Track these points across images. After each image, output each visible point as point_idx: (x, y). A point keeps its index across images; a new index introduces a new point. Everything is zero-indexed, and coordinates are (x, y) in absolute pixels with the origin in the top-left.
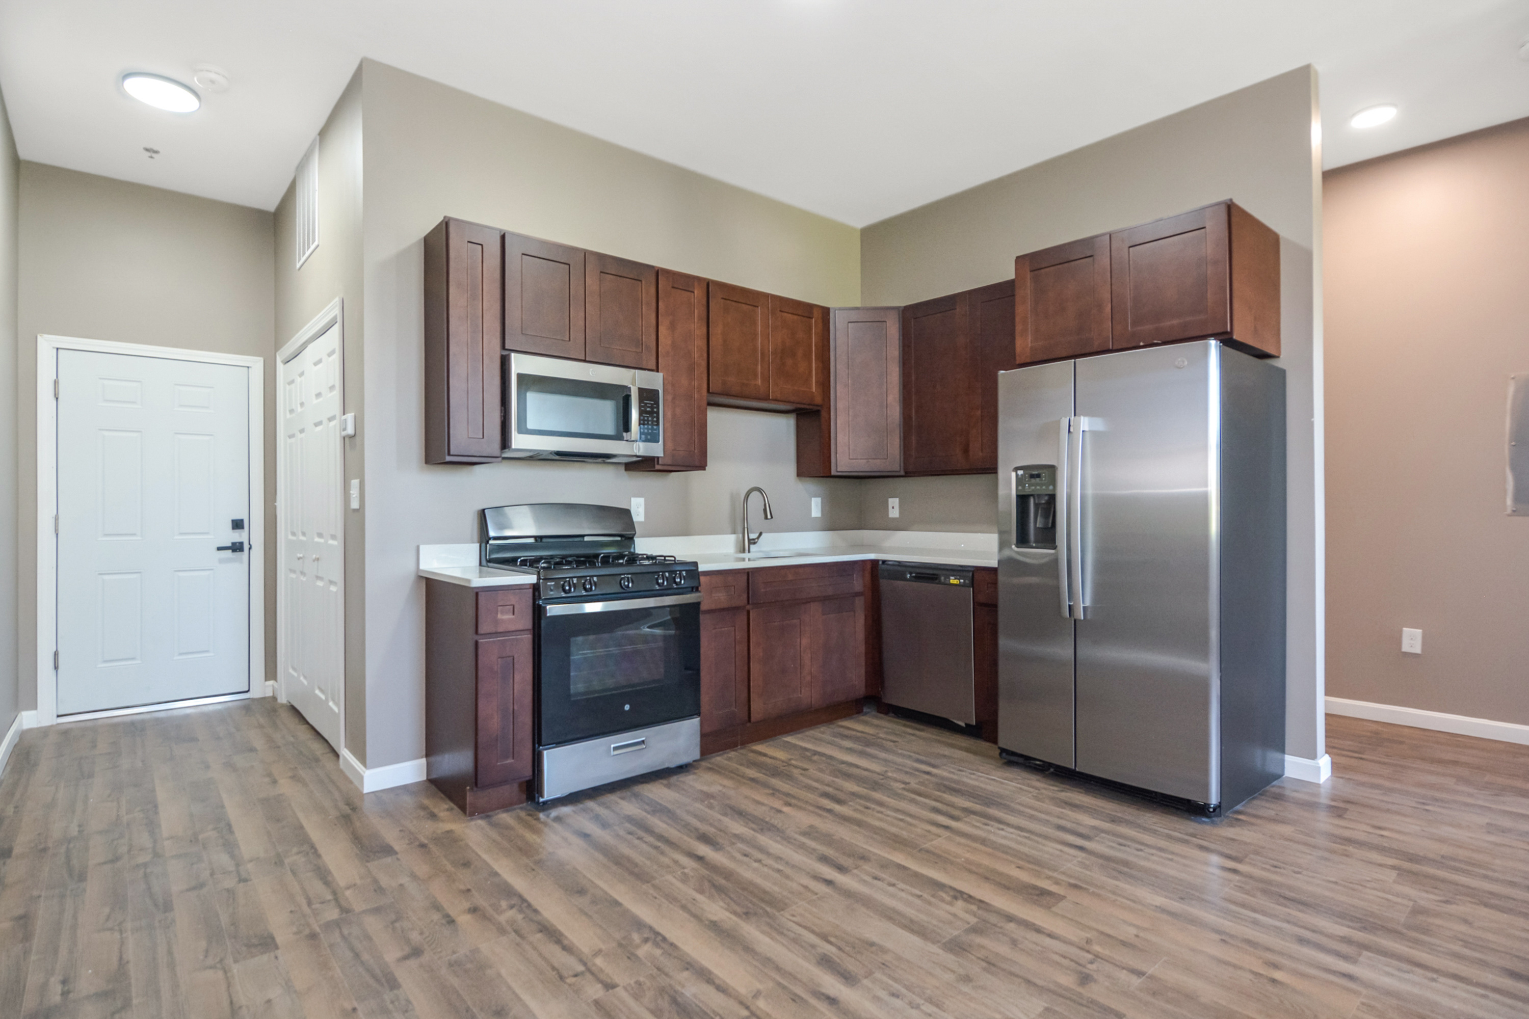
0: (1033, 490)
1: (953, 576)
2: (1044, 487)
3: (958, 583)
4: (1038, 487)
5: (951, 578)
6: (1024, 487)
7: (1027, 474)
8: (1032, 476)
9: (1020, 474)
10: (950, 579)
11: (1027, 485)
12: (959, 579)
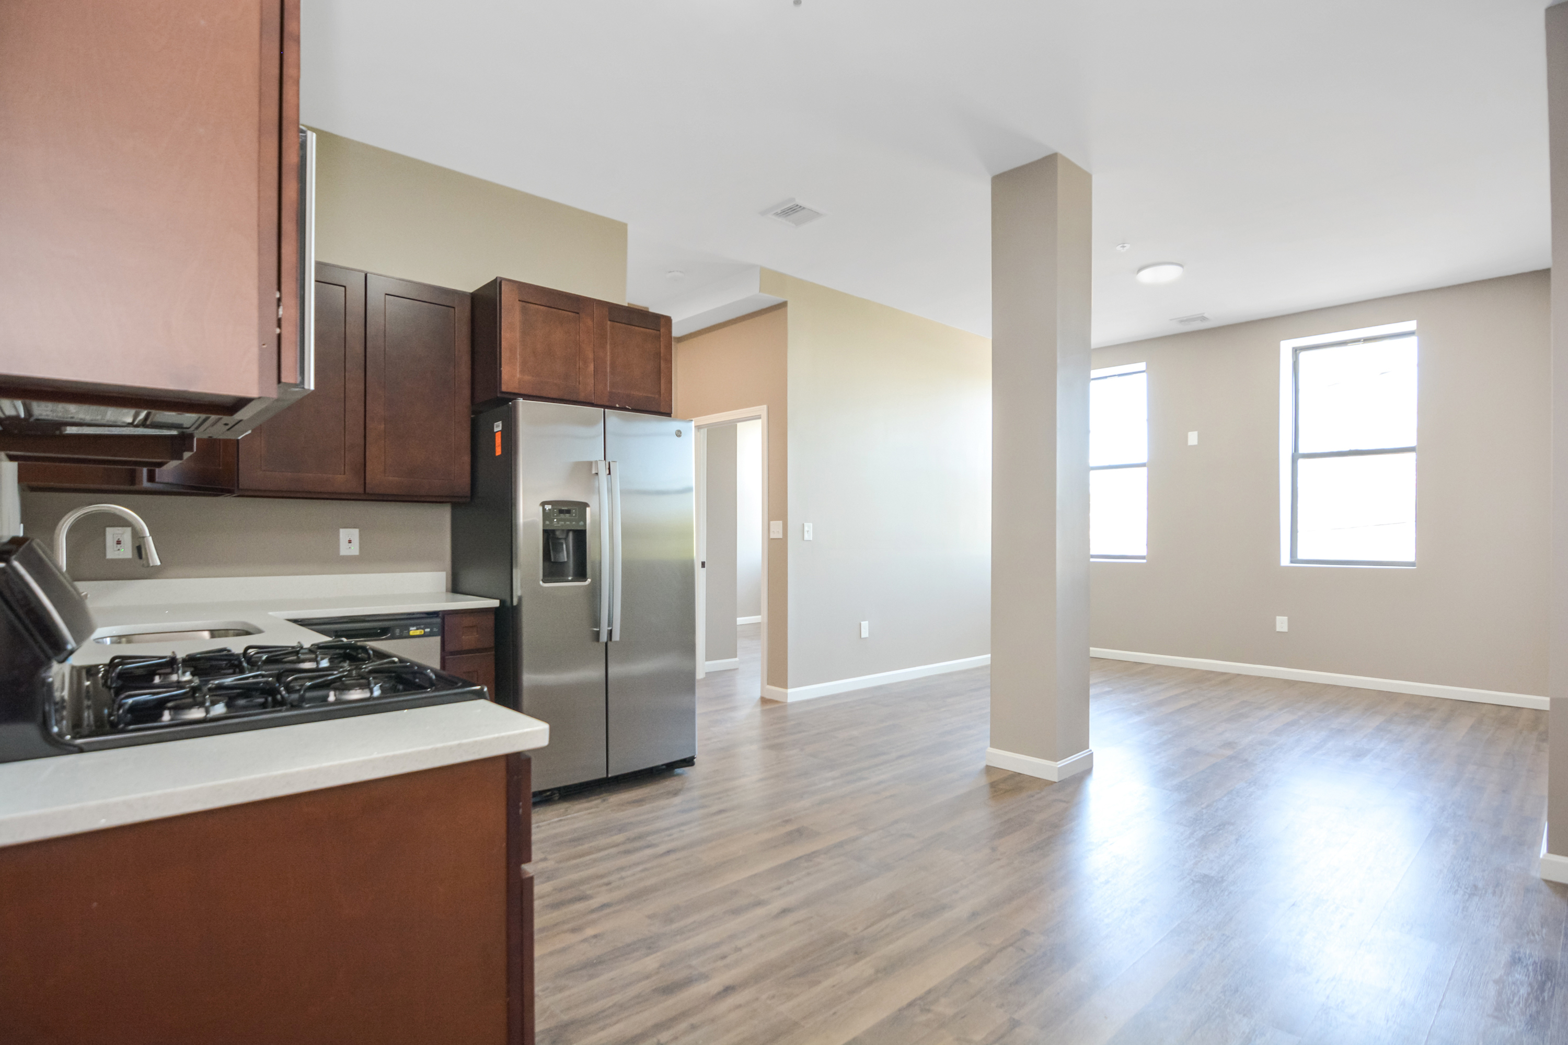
0: (562, 525)
1: (413, 626)
2: (574, 523)
3: (423, 633)
4: (568, 523)
5: (411, 629)
6: (552, 521)
7: (555, 509)
8: (561, 512)
9: (547, 509)
10: (409, 631)
11: (555, 520)
12: (424, 629)
